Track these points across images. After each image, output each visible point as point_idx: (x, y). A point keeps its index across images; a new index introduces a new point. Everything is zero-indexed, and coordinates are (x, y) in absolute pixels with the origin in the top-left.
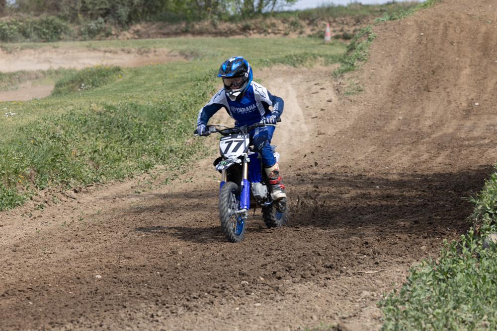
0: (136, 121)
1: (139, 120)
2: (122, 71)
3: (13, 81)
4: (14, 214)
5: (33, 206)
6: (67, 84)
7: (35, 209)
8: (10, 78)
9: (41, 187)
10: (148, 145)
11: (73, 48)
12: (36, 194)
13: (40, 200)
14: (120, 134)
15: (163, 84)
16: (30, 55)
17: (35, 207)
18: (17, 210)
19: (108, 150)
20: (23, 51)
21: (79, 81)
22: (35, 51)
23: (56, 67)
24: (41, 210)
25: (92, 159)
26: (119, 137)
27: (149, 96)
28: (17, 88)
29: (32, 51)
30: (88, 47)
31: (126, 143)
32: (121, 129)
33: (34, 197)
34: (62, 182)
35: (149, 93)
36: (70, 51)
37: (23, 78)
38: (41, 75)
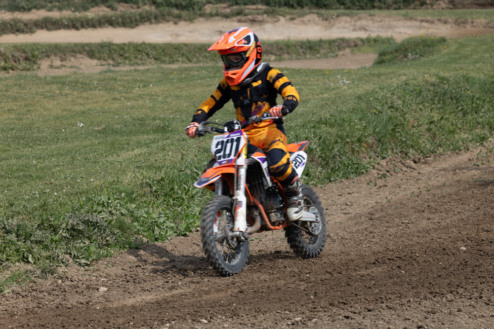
0: (469, 92)
1: (471, 92)
2: (448, 42)
3: (333, 49)
4: (359, 182)
5: (376, 175)
6: (391, 53)
7: (378, 178)
8: (330, 45)
9: (382, 157)
10: (482, 117)
11: (390, 16)
12: (378, 164)
13: (382, 169)
14: (454, 106)
15: (491, 57)
16: (346, 22)
17: (378, 176)
18: (362, 178)
19: (443, 122)
20: (339, 18)
21: (404, 51)
22: (351, 18)
23: (374, 35)
24: (385, 179)
25: (429, 130)
26: (453, 109)
27: (478, 68)
28: (337, 56)
29: (348, 19)
30: (404, 16)
31: (460, 115)
32: (455, 101)
33: (376, 166)
34: (401, 152)
35: (478, 65)
36: (387, 19)
37: (343, 45)
38: (360, 43)
